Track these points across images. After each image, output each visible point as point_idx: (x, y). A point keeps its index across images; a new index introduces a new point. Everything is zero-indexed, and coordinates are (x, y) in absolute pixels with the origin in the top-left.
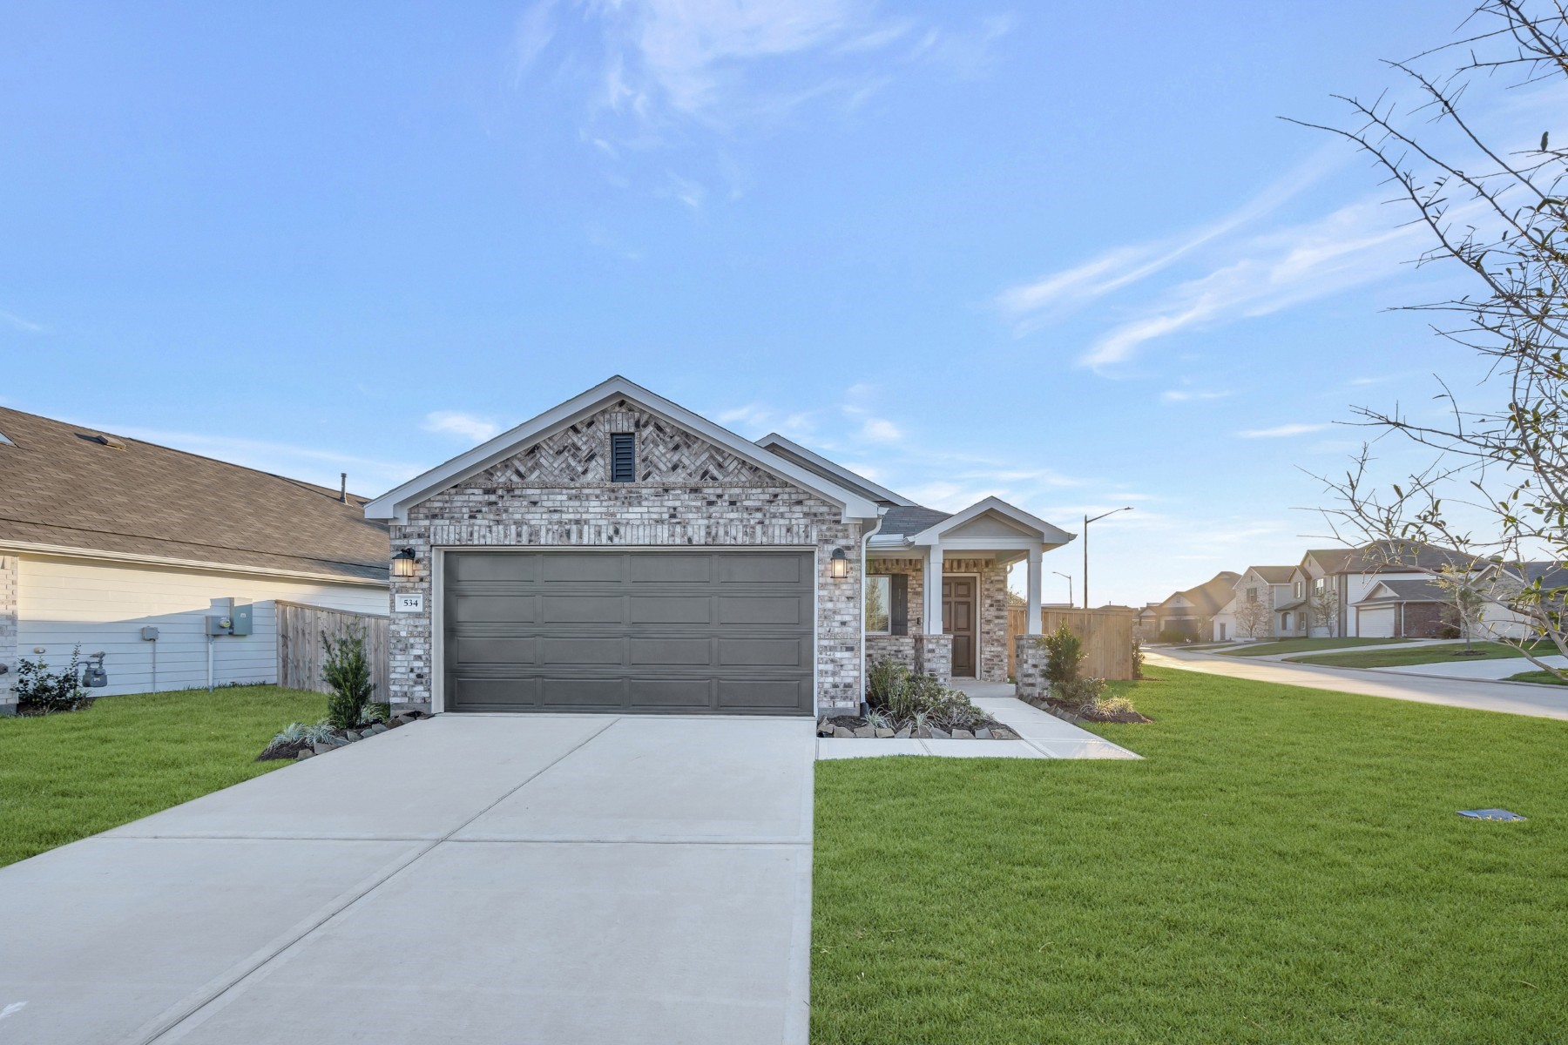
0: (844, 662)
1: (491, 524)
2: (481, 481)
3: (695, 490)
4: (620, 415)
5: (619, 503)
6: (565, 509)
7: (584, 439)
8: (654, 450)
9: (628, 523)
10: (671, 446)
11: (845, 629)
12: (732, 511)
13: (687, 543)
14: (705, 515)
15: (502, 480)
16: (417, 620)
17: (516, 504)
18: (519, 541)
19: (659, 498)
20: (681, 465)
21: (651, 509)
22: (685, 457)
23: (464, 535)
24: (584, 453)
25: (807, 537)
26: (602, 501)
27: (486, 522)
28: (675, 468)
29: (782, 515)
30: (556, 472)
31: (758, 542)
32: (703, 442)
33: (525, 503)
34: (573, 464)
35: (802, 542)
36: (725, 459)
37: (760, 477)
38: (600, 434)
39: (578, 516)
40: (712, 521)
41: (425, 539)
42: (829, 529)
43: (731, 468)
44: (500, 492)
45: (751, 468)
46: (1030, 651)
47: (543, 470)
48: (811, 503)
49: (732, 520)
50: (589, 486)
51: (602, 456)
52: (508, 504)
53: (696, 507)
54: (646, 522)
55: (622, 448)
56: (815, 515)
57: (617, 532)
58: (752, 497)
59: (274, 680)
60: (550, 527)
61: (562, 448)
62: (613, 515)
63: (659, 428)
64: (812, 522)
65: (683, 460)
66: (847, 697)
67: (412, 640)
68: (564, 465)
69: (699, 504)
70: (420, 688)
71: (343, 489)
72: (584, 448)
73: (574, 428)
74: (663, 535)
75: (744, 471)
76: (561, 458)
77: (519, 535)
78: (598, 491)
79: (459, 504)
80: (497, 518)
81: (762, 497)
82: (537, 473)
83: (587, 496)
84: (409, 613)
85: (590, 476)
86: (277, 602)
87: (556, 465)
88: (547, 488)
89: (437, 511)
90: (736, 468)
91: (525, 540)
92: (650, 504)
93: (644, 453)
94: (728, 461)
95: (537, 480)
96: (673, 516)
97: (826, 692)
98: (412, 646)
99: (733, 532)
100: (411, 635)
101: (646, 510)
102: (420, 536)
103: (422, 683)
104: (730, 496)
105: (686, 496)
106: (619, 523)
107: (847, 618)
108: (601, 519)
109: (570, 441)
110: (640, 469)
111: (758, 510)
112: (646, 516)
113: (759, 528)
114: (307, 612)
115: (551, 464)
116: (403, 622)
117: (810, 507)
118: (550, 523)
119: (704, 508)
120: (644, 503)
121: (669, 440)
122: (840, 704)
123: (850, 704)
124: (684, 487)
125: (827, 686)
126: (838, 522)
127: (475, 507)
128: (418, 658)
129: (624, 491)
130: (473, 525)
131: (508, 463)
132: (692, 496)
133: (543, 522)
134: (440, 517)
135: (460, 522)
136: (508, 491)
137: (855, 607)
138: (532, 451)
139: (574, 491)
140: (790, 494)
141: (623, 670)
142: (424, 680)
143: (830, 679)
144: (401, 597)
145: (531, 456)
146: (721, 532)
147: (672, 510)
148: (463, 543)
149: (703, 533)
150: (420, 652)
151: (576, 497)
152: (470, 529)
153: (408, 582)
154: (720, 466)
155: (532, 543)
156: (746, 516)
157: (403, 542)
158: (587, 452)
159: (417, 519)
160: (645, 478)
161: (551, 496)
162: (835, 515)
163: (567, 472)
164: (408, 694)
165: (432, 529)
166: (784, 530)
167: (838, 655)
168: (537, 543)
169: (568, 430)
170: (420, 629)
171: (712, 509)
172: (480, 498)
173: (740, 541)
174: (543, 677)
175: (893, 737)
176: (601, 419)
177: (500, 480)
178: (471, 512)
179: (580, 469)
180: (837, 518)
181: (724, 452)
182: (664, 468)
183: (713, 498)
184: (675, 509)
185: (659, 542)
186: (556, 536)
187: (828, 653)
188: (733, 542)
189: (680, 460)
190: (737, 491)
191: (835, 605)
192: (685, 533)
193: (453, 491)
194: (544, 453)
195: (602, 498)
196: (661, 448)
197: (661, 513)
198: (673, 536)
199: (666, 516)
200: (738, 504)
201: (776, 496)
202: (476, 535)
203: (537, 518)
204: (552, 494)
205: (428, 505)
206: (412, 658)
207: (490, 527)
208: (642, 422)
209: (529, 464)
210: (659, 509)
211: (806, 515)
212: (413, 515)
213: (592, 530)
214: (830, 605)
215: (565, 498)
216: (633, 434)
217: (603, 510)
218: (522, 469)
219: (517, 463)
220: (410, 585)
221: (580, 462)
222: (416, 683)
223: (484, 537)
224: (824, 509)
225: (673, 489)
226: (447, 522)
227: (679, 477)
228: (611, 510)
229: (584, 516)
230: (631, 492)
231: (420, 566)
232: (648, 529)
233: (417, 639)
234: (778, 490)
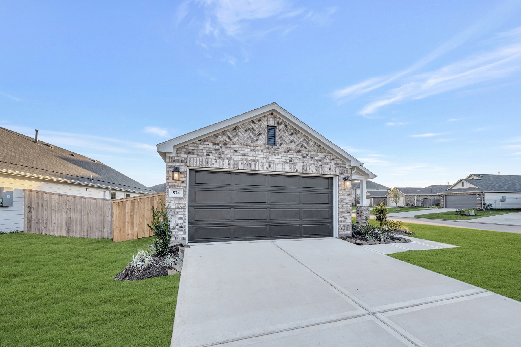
0: (347, 217)
1: (217, 158)
2: (212, 139)
3: (299, 152)
4: (271, 118)
5: (270, 154)
6: (249, 155)
7: (257, 126)
8: (284, 134)
9: (274, 162)
10: (290, 133)
11: (347, 205)
12: (311, 161)
13: (296, 172)
14: (302, 161)
15: (222, 139)
16: (180, 201)
17: (228, 150)
18: (229, 167)
19: (285, 153)
20: (294, 141)
21: (283, 158)
22: (295, 138)
23: (204, 163)
24: (257, 131)
25: (336, 172)
26: (264, 153)
27: (214, 158)
28: (291, 142)
29: (328, 164)
30: (245, 139)
31: (320, 173)
32: (302, 133)
33: (232, 151)
34: (252, 136)
35: (334, 174)
36: (309, 141)
37: (321, 149)
38: (263, 125)
39: (254, 158)
40: (305, 164)
41: (185, 163)
42: (342, 170)
43: (311, 144)
44: (221, 145)
45: (318, 145)
47: (240, 137)
48: (337, 160)
49: (311, 164)
50: (259, 146)
51: (264, 134)
52: (224, 150)
53: (299, 158)
54: (281, 163)
55: (272, 131)
56: (338, 164)
57: (270, 166)
58: (318, 156)
60: (242, 162)
61: (247, 129)
62: (268, 159)
63: (286, 126)
64: (337, 166)
65: (294, 140)
66: (348, 230)
67: (177, 210)
68: (248, 136)
69: (300, 157)
70: (182, 233)
71: (36, 137)
72: (257, 130)
73: (253, 121)
74: (287, 169)
75: (315, 146)
76: (247, 133)
77: (229, 164)
78: (262, 149)
79: (201, 148)
80: (219, 156)
81: (321, 156)
82: (237, 138)
83: (258, 150)
84: (176, 198)
85: (259, 142)
86: (25, 190)
87: (245, 136)
88: (241, 145)
89: (191, 151)
90: (313, 144)
91: (232, 167)
92: (282, 155)
93: (280, 135)
94: (310, 142)
95: (237, 141)
96: (291, 161)
97: (341, 228)
98: (177, 213)
99: (312, 169)
100: (177, 208)
101: (280, 158)
102: (182, 162)
103: (182, 230)
104: (311, 155)
105: (296, 154)
106: (270, 162)
107: (348, 202)
108: (263, 160)
109: (251, 126)
110: (279, 141)
111: (320, 161)
112: (281, 160)
113: (320, 167)
115: (243, 135)
116: (173, 202)
117: (336, 161)
118: (243, 160)
119: (302, 159)
120: (280, 155)
121: (289, 131)
122: (346, 232)
123: (349, 232)
124: (295, 150)
125: (342, 226)
126: (345, 167)
127: (209, 150)
128: (181, 218)
129: (272, 149)
130: (208, 159)
131: (224, 133)
132: (298, 154)
133: (239, 160)
134: (192, 153)
135: (202, 157)
136: (224, 145)
137: (350, 198)
138: (235, 129)
139: (252, 148)
140: (330, 156)
141: (268, 222)
142: (183, 229)
143: (343, 224)
144: (171, 190)
145: (235, 131)
146: (308, 168)
147: (290, 159)
148: (204, 166)
149: (301, 168)
150: (182, 216)
151: (253, 150)
152: (207, 160)
153: (176, 183)
154: (307, 143)
155: (235, 168)
156: (316, 163)
157: (174, 164)
158: (258, 132)
159: (180, 153)
160: (281, 145)
161: (243, 149)
162: (344, 165)
163: (250, 139)
164: (175, 236)
165: (188, 159)
166: (328, 169)
167: (345, 215)
168: (237, 168)
169: (250, 122)
170: (181, 205)
171: (305, 159)
172: (211, 147)
173: (314, 172)
174: (234, 226)
176: (264, 119)
177: (221, 140)
178: (207, 152)
179: (255, 139)
180: (345, 166)
181: (309, 138)
182: (288, 142)
183: (305, 155)
184: (291, 158)
185: (286, 171)
186: (245, 166)
187: (342, 214)
188: (312, 172)
189: (293, 139)
190: (313, 153)
191: (344, 197)
192: (295, 168)
193: (199, 142)
194: (240, 130)
195: (264, 151)
196: (286, 134)
197: (286, 159)
198: (291, 169)
199: (288, 161)
200: (313, 158)
201: (326, 156)
202: (209, 163)
203: (237, 158)
204: (244, 148)
205: (186, 147)
206: (177, 219)
207: (216, 160)
208: (280, 123)
209: (234, 134)
210: (286, 157)
211: (335, 164)
212: (178, 152)
213: (260, 164)
214: (342, 197)
215: (249, 150)
216: (276, 127)
217: (265, 156)
218: (231, 136)
219: (228, 133)
220: (177, 184)
221: (255, 135)
222: (179, 231)
223: (213, 164)
224: (341, 162)
225: (291, 150)
226: (196, 156)
227: (293, 146)
228: (268, 157)
229: (257, 158)
230: (275, 150)
231: (182, 176)
232: (281, 165)
233: (180, 210)
234: (327, 154)
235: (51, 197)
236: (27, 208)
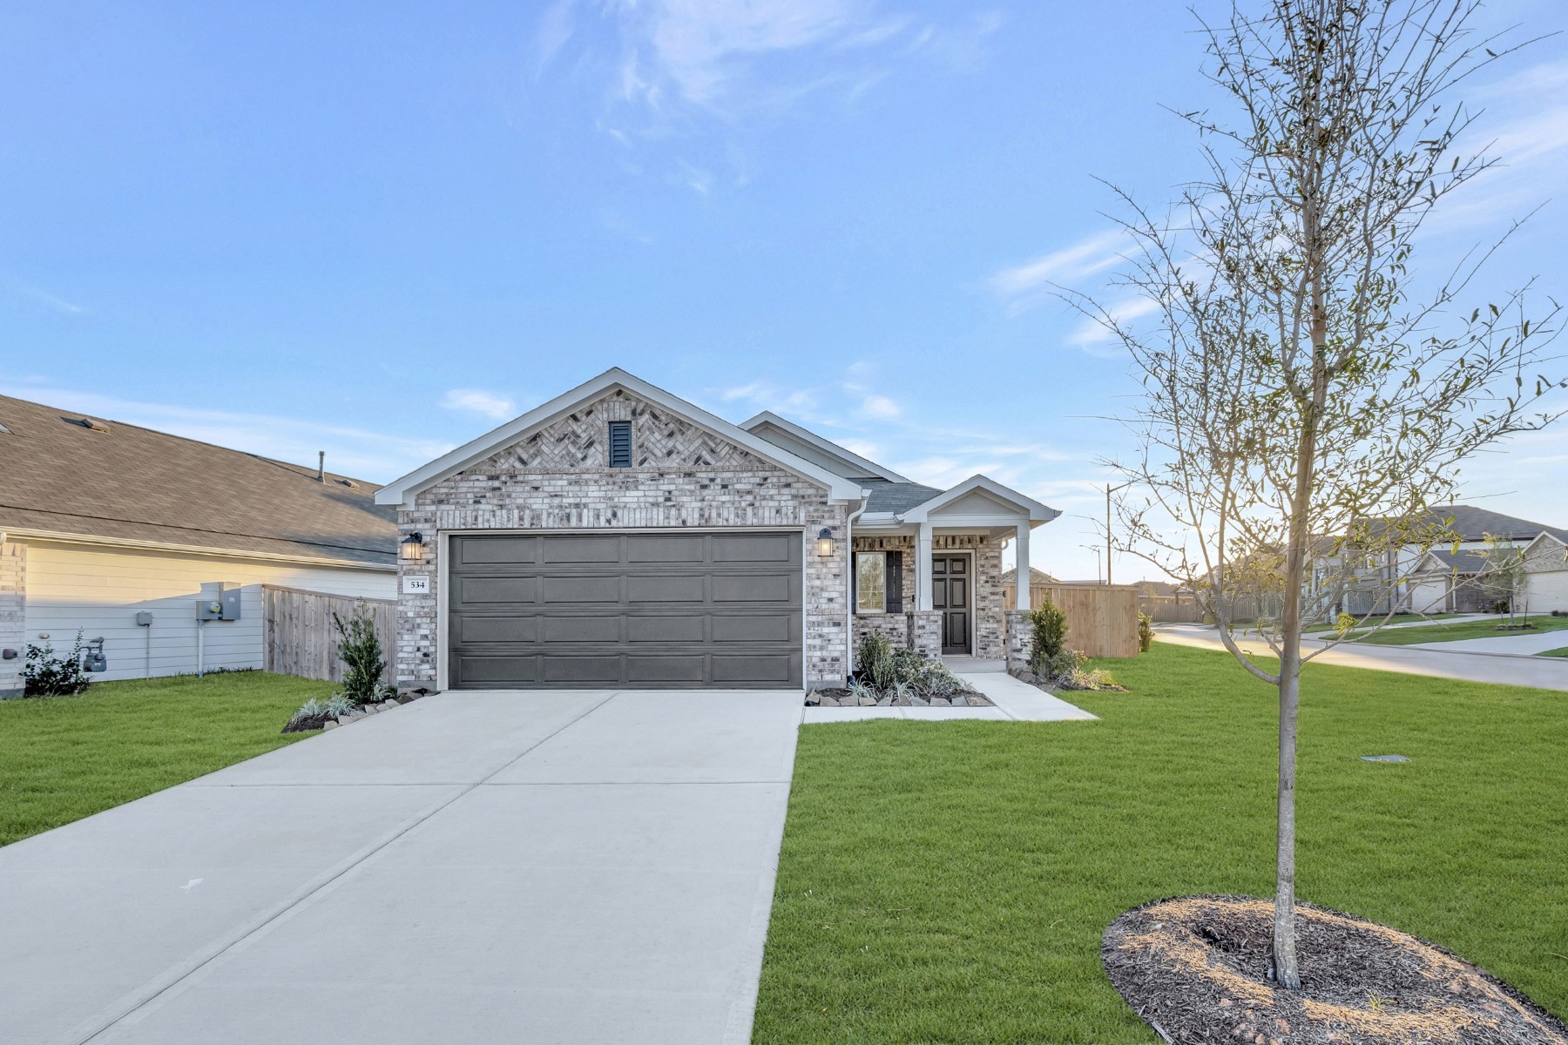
0: (831, 637)
1: (495, 508)
2: (485, 467)
3: (689, 475)
4: (617, 404)
5: (616, 488)
6: (565, 494)
7: (584, 427)
8: (650, 437)
9: (625, 507)
10: (666, 433)
11: (832, 605)
12: (724, 494)
13: (681, 525)
14: (698, 498)
15: (506, 466)
16: (423, 601)
17: (519, 489)
18: (522, 525)
19: (654, 482)
20: (676, 451)
21: (647, 493)
22: (678, 443)
23: (469, 520)
24: (584, 437)
25: (795, 518)
26: (600, 486)
27: (489, 507)
28: (669, 453)
29: (772, 498)
30: (557, 459)
31: (749, 523)
32: (697, 429)
33: (527, 488)
34: (573, 450)
35: (791, 522)
36: (717, 445)
37: (750, 461)
38: (599, 423)
39: (578, 500)
40: (705, 503)
41: (432, 524)
42: (816, 511)
43: (723, 453)
44: (503, 478)
45: (742, 453)
46: (1019, 627)
47: (545, 457)
48: (799, 485)
49: (723, 502)
50: (587, 471)
51: (600, 443)
52: (511, 489)
53: (690, 491)
54: (642, 505)
55: (619, 434)
56: (803, 497)
57: (615, 515)
58: (743, 481)
59: (258, 665)
60: (551, 511)
61: (562, 436)
62: (611, 499)
63: (655, 416)
64: (800, 503)
65: (677, 446)
66: (835, 670)
67: (418, 621)
68: (564, 452)
69: (692, 487)
70: (426, 666)
71: (321, 468)
72: (583, 435)
73: (574, 417)
74: (659, 519)
75: (735, 456)
76: (562, 445)
77: (521, 519)
78: (596, 477)
79: (464, 490)
80: (501, 503)
81: (752, 480)
82: (538, 460)
83: (587, 481)
84: (416, 595)
85: (589, 462)
86: (263, 586)
87: (556, 452)
88: (548, 474)
89: (444, 496)
90: (728, 453)
91: (527, 524)
92: (646, 488)
93: (641, 440)
94: (720, 447)
95: (539, 466)
96: (668, 499)
97: (814, 666)
98: (419, 626)
99: (725, 514)
100: (419, 616)
101: (642, 493)
102: (426, 521)
103: (428, 662)
104: (723, 479)
105: (681, 480)
106: (617, 507)
107: (833, 595)
108: (600, 502)
109: (569, 429)
110: (636, 456)
111: (749, 492)
112: (642, 499)
113: (749, 510)
114: (295, 596)
115: (552, 451)
116: (410, 603)
117: (798, 489)
118: (551, 507)
119: (697, 492)
120: (641, 487)
121: (664, 427)
122: (828, 677)
123: (837, 677)
124: (678, 472)
125: (815, 660)
126: (825, 503)
127: (479, 492)
128: (425, 637)
129: (621, 476)
130: (477, 510)
131: (511, 450)
132: (686, 480)
133: (544, 507)
134: (446, 502)
135: (465, 507)
136: (511, 477)
137: (841, 584)
138: (534, 439)
139: (574, 477)
140: (779, 477)
141: (622, 647)
142: (430, 659)
143: (818, 654)
144: (409, 579)
145: (533, 443)
146: (714, 514)
147: (667, 494)
148: (468, 527)
149: (696, 515)
150: (426, 632)
151: (576, 482)
152: (474, 514)
153: (416, 564)
154: (713, 451)
155: (533, 527)
156: (737, 498)
157: (411, 527)
158: (586, 439)
159: (424, 504)
160: (642, 463)
161: (551, 482)
162: (821, 497)
163: (568, 458)
164: (415, 673)
165: (438, 514)
166: (774, 512)
167: (826, 630)
168: (539, 527)
169: (568, 418)
170: (426, 610)
171: (705, 492)
172: (484, 484)
173: (731, 522)
174: (544, 655)
175: (875, 705)
176: (600, 407)
177: (503, 467)
178: (476, 497)
179: (580, 456)
180: (823, 500)
181: (716, 438)
182: (659, 454)
183: (706, 482)
184: (670, 492)
185: (655, 525)
186: (557, 520)
187: (816, 629)
188: (725, 524)
189: (674, 447)
190: (729, 475)
191: (822, 583)
192: (680, 515)
193: (459, 477)
194: (545, 441)
195: (601, 483)
196: (656, 435)
197: (656, 497)
198: (668, 518)
199: (661, 500)
200: (730, 487)
201: (765, 479)
202: (480, 519)
203: (539, 503)
204: (554, 479)
205: (434, 491)
206: (418, 637)
207: (494, 511)
208: (638, 411)
209: (532, 451)
210: (654, 492)
211: (794, 497)
212: (420, 501)
213: (591, 514)
214: (817, 583)
215: (565, 483)
216: (630, 422)
217: (603, 494)
218: (525, 456)
219: (519, 450)
220: (418, 567)
221: (579, 449)
222: (422, 662)
223: (488, 521)
224: (811, 491)
225: (668, 474)
226: (453, 507)
227: (674, 462)
228: (610, 494)
229: (584, 501)
230: (628, 477)
231: (426, 549)
232: (644, 511)
233: (424, 620)
234: (767, 474)
235: (303, 599)
236: (267, 623)
